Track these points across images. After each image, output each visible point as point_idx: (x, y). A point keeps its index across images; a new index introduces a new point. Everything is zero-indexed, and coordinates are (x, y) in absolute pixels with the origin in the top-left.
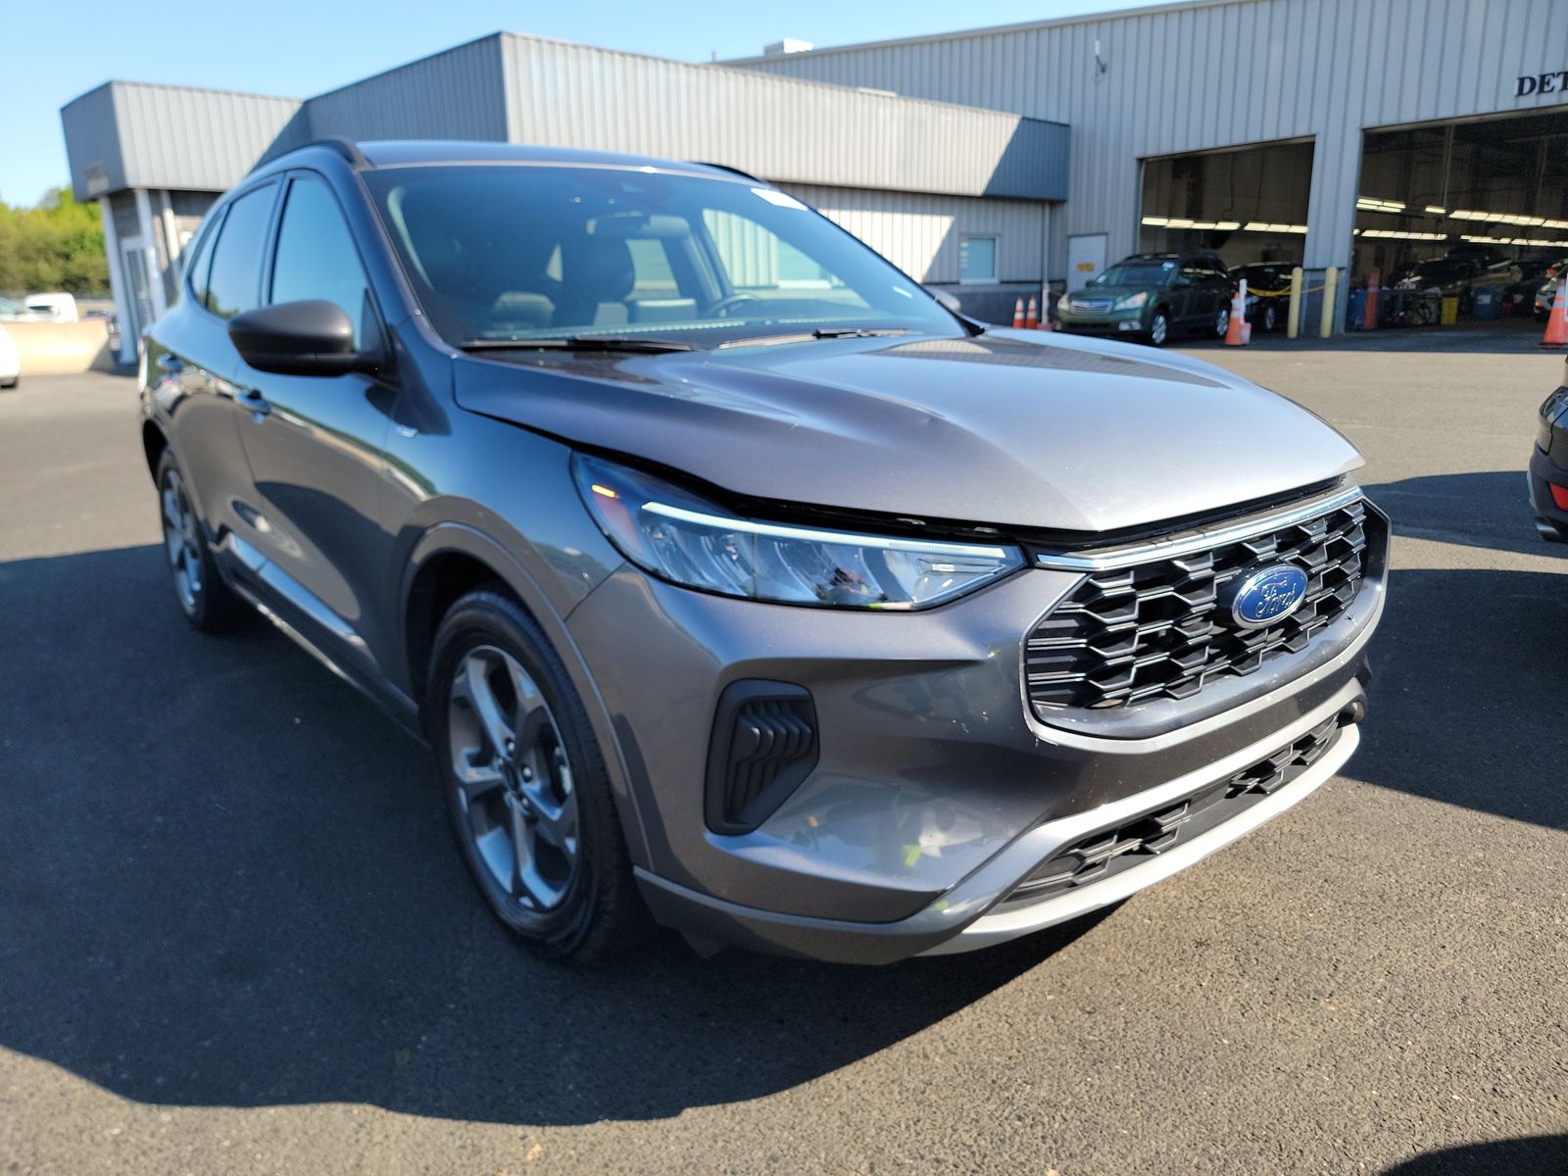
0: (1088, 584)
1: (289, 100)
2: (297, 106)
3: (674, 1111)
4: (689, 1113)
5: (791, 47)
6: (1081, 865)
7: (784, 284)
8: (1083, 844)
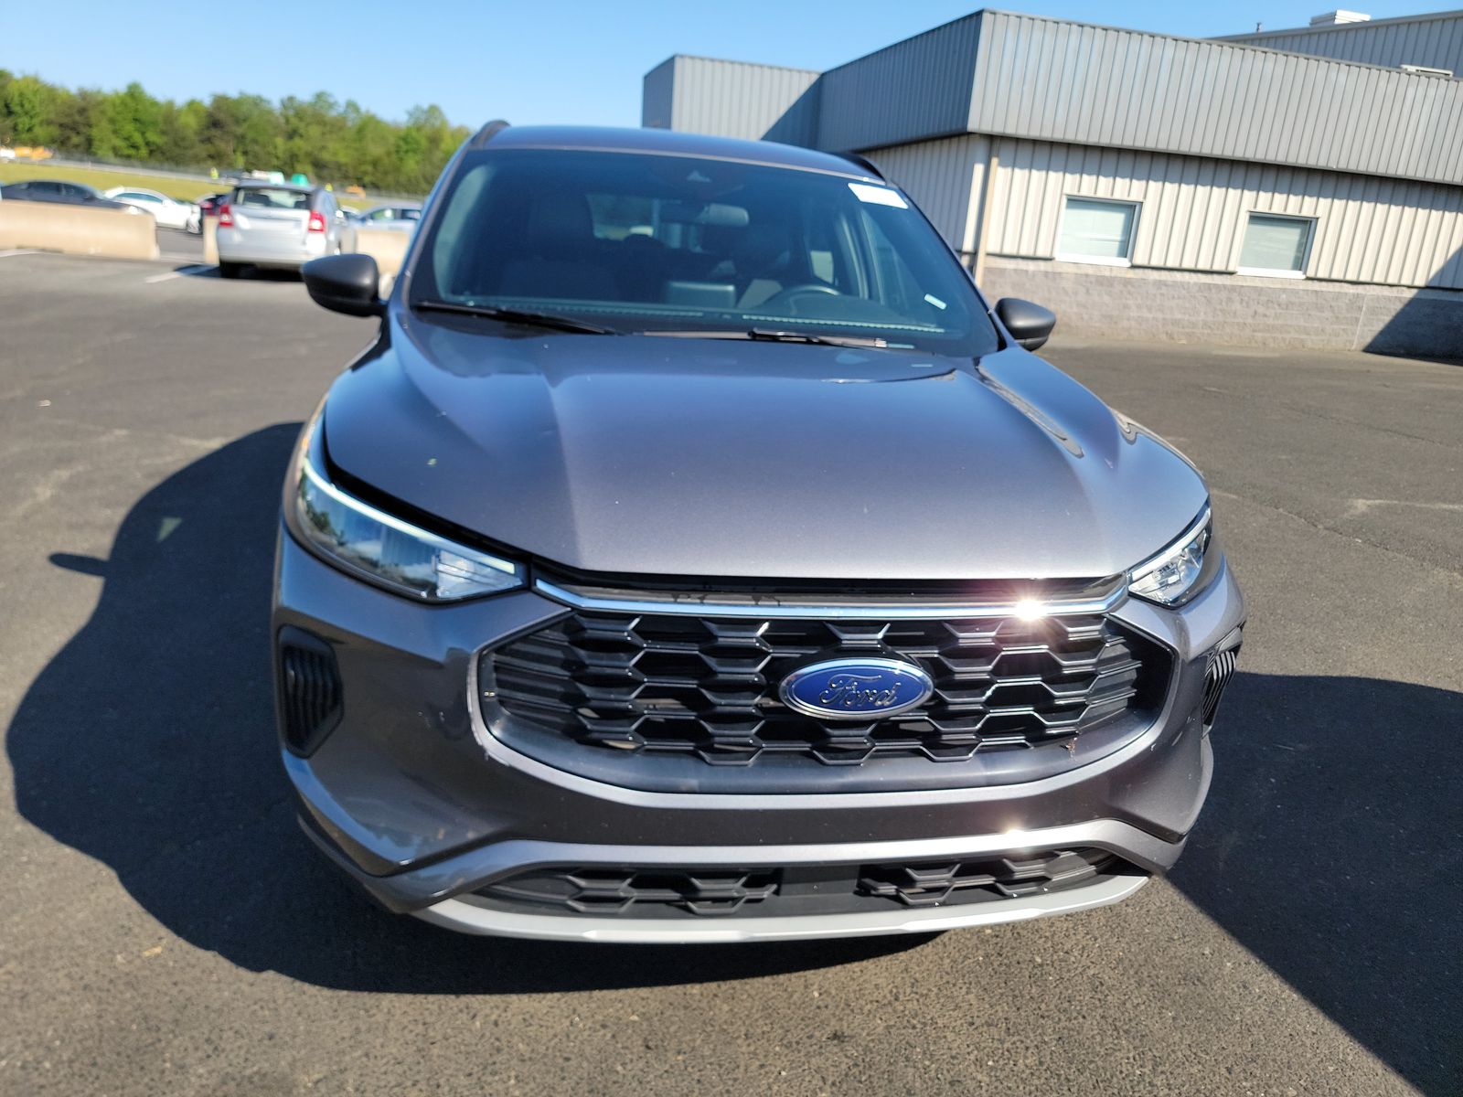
0: (572, 618)
1: (809, 72)
2: (815, 78)
3: (258, 967)
4: (270, 975)
5: (1344, 17)
6: (577, 893)
7: (1241, 271)
8: (577, 871)
